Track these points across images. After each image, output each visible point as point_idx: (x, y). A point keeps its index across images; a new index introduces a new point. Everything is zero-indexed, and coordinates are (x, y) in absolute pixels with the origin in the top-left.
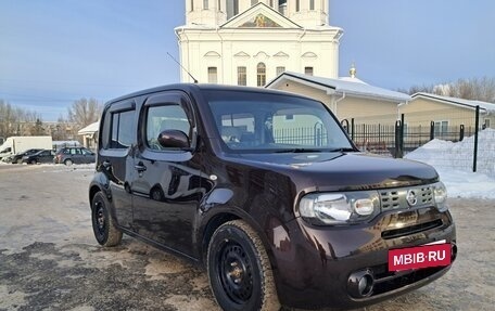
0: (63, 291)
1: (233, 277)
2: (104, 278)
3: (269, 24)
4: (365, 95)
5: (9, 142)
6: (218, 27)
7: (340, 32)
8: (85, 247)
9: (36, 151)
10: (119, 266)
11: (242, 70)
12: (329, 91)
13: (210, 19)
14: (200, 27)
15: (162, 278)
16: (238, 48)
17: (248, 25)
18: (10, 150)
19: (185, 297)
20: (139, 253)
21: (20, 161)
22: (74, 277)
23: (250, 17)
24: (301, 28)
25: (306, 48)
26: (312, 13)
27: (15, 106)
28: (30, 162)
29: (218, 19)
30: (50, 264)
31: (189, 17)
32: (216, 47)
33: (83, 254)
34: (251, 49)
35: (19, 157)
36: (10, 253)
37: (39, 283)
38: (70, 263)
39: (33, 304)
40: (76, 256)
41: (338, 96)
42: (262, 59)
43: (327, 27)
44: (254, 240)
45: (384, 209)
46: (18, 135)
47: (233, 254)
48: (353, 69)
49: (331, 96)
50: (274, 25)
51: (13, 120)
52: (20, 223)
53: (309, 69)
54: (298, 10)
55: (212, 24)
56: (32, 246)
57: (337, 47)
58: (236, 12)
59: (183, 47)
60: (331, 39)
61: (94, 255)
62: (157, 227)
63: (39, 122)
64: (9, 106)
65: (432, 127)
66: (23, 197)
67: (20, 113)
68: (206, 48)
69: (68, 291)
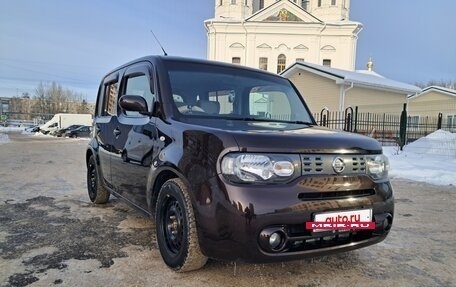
0: (40, 235)
1: (172, 229)
2: (80, 227)
3: (292, 18)
4: (374, 85)
5: (56, 118)
6: (243, 20)
7: (359, 26)
8: (78, 202)
9: (78, 126)
10: (98, 220)
11: (264, 60)
12: (338, 81)
13: (236, 13)
14: (228, 20)
15: (130, 231)
16: (261, 40)
17: (271, 19)
18: (56, 124)
19: (141, 247)
20: (122, 210)
21: (64, 135)
22: (56, 225)
23: (274, 12)
24: (321, 22)
25: (325, 41)
26: (333, 8)
27: (64, 88)
28: (71, 136)
29: (244, 13)
30: (43, 213)
31: (218, 11)
32: (241, 39)
33: (73, 208)
34: (273, 41)
35: (63, 131)
36: (14, 203)
37: (24, 227)
38: (58, 214)
39: (10, 242)
40: (67, 209)
41: (347, 85)
42: (283, 50)
43: (347, 22)
44: (186, 195)
45: (304, 173)
46: (67, 112)
47: (174, 208)
48: (371, 63)
49: (339, 85)
50: (296, 20)
51: (63, 100)
52: (35, 180)
53: (327, 62)
54: (319, 5)
55: (238, 17)
56: (35, 199)
57: (355, 41)
58: (261, 6)
59: (211, 38)
60: (350, 33)
61: (83, 209)
62: (137, 190)
63: (84, 103)
64: (60, 88)
65: (440, 119)
66: (50, 162)
67: (69, 93)
68: (231, 39)
69: (44, 235)
